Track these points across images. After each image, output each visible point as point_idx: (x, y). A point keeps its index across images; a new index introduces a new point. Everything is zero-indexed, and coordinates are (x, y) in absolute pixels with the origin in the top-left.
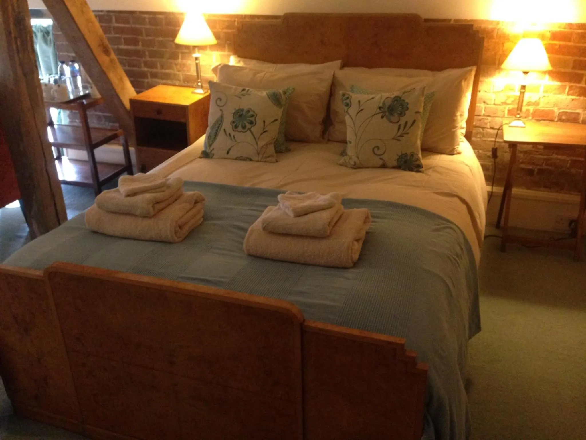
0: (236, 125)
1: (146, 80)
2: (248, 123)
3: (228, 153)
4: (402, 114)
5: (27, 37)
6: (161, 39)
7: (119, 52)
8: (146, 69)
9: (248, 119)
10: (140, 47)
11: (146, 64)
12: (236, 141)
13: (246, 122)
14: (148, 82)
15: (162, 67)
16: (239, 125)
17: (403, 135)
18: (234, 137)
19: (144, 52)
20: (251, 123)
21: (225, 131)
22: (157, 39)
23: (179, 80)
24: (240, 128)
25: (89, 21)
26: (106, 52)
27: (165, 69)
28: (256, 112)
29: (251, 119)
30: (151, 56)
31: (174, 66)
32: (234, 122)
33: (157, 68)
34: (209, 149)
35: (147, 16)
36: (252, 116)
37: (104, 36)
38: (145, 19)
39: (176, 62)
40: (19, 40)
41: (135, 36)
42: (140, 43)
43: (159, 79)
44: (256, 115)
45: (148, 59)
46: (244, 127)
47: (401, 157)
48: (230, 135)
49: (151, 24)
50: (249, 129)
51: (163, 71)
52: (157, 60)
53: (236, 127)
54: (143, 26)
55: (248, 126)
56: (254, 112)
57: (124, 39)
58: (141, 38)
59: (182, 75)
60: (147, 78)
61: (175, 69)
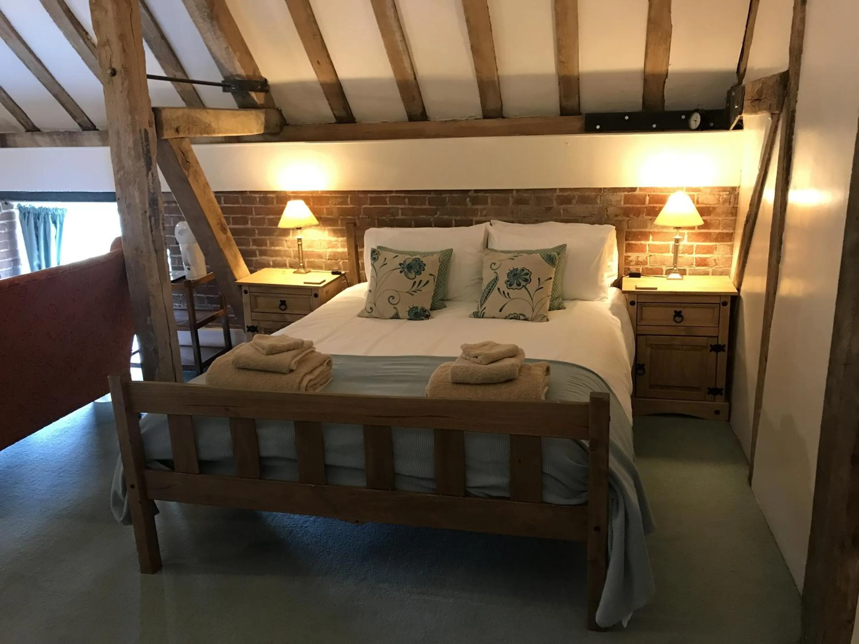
0: (510, 283)
1: (254, 259)
2: (523, 280)
3: (501, 310)
4: (418, 273)
5: (159, 216)
6: (271, 217)
7: (234, 232)
8: (255, 247)
9: (523, 277)
10: (249, 226)
11: (255, 242)
12: (510, 298)
13: (520, 280)
14: (257, 260)
15: (272, 244)
16: (513, 283)
17: (417, 291)
18: (508, 294)
19: (254, 230)
20: (526, 280)
21: (499, 289)
22: (267, 217)
23: (290, 257)
24: (515, 286)
25: (210, 201)
26: (224, 230)
27: (275, 246)
28: (530, 270)
29: (526, 277)
30: (260, 234)
31: (285, 243)
32: (508, 281)
33: (266, 245)
34: (481, 308)
35: (257, 195)
36: (527, 274)
37: (223, 216)
38: (255, 198)
39: (287, 238)
40: (153, 219)
41: (244, 216)
42: (249, 222)
43: (268, 256)
44: (531, 273)
45: (257, 237)
46: (519, 285)
47: (412, 309)
48: (504, 292)
49: (260, 202)
50: (524, 286)
51: (273, 248)
52: (268, 237)
53: (511, 285)
54: (253, 205)
55: (523, 283)
56: (528, 271)
57: (233, 218)
58: (250, 217)
59: (293, 251)
60: (256, 256)
61: (286, 245)
